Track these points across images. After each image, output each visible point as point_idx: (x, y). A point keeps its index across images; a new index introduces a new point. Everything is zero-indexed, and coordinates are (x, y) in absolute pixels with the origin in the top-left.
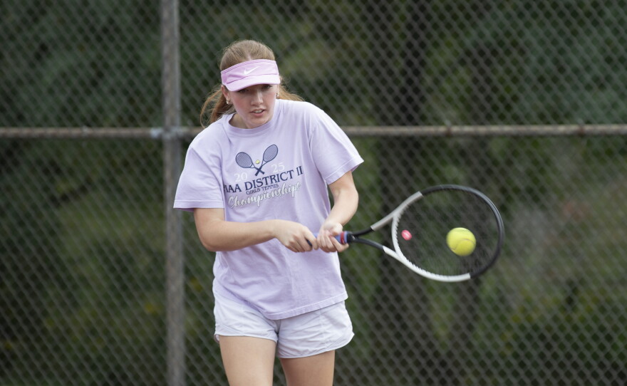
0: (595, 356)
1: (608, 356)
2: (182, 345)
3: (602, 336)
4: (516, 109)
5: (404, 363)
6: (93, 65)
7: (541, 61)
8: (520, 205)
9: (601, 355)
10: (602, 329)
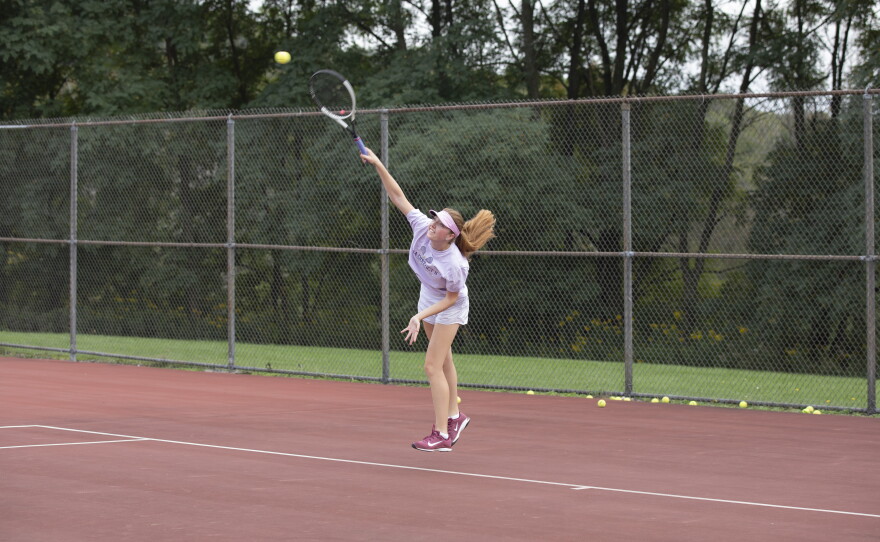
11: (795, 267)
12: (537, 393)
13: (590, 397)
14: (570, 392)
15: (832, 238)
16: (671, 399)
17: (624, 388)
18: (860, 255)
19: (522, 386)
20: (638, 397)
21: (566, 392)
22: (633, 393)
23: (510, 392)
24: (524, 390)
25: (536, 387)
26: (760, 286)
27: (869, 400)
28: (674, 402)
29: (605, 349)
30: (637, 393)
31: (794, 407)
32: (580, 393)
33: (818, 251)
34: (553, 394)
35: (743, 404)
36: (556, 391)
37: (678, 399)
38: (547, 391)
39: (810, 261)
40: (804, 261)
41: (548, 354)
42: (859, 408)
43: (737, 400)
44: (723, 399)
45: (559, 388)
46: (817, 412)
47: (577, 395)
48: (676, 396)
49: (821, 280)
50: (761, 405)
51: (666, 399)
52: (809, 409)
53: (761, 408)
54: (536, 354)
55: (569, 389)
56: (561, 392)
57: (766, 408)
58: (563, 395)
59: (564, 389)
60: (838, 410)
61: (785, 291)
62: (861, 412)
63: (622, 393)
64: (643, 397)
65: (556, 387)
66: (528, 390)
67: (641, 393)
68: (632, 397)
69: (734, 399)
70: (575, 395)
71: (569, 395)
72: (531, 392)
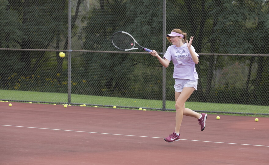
0: (233, 96)
1: (235, 96)
2: (165, 91)
3: (234, 93)
4: (219, 51)
5: (196, 96)
6: (142, 41)
7: (223, 42)
8: (218, 69)
9: (234, 96)
10: (234, 91)
11: (106, 56)
12: (33, 103)
13: (55, 104)
14: (46, 103)
16: (87, 105)
17: (68, 101)
18: (160, 52)
19: (26, 100)
20: (73, 104)
21: (44, 102)
22: (71, 103)
24: (27, 102)
25: (32, 101)
26: (90, 64)
27: (163, 106)
28: (87, 106)
29: (61, 88)
30: (73, 103)
31: (135, 108)
35: (115, 107)
36: (40, 102)
37: (89, 105)
39: (111, 53)
40: (109, 53)
42: (159, 109)
43: (112, 106)
44: (106, 105)
45: (42, 101)
46: (145, 110)
47: (49, 104)
48: (88, 104)
50: (122, 107)
51: (85, 105)
52: (141, 109)
53: (122, 108)
55: (45, 101)
56: (42, 103)
57: (124, 109)
59: (43, 101)
60: (151, 109)
61: (101, 66)
62: (160, 110)
63: (67, 103)
64: (75, 104)
65: (40, 101)
66: (29, 102)
67: (74, 103)
68: (71, 104)
69: (111, 105)
70: (48, 104)
71: (46, 104)
72: (31, 103)
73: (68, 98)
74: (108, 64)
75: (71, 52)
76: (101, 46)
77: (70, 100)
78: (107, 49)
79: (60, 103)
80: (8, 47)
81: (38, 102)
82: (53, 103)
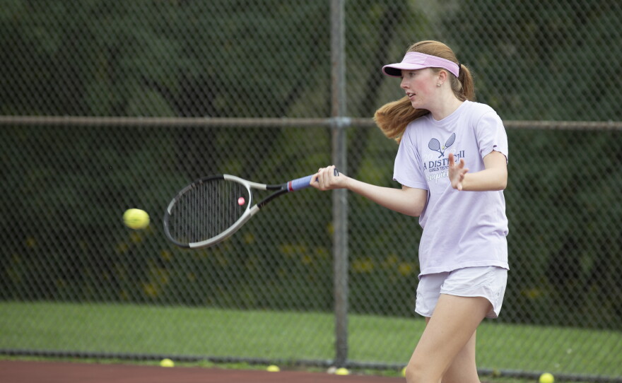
11: (540, 142)
12: (179, 364)
13: (273, 369)
14: (237, 361)
15: (603, 93)
17: (334, 353)
20: (357, 367)
21: (229, 361)
22: (349, 360)
23: (128, 363)
24: (153, 358)
25: (175, 354)
30: (356, 361)
32: (254, 363)
33: (579, 115)
34: (208, 365)
35: (547, 378)
36: (212, 360)
38: (195, 360)
39: (565, 132)
41: (98, 298)
43: (536, 372)
44: (509, 370)
45: (218, 355)
47: (249, 367)
49: (585, 163)
54: (77, 297)
55: (234, 355)
58: (223, 367)
59: (226, 355)
63: (330, 361)
64: (368, 367)
65: (210, 354)
66: (161, 359)
67: (363, 362)
68: (348, 367)
69: (529, 371)
70: (246, 367)
71: (235, 366)
72: (167, 363)
73: (333, 339)
74: (550, 183)
75: (345, 128)
76: (523, 99)
77: (346, 349)
78: (541, 113)
79: (298, 364)
80: (120, 110)
81: (201, 359)
82: (267, 363)
